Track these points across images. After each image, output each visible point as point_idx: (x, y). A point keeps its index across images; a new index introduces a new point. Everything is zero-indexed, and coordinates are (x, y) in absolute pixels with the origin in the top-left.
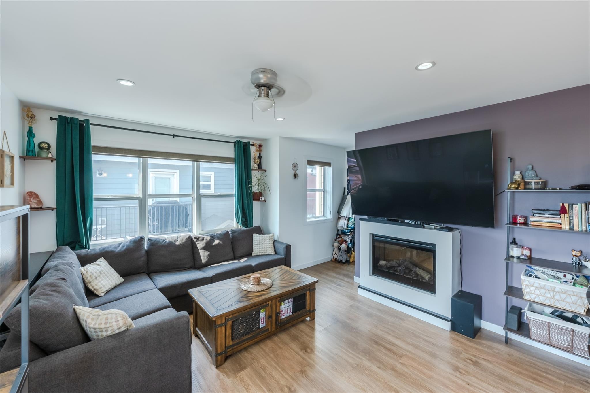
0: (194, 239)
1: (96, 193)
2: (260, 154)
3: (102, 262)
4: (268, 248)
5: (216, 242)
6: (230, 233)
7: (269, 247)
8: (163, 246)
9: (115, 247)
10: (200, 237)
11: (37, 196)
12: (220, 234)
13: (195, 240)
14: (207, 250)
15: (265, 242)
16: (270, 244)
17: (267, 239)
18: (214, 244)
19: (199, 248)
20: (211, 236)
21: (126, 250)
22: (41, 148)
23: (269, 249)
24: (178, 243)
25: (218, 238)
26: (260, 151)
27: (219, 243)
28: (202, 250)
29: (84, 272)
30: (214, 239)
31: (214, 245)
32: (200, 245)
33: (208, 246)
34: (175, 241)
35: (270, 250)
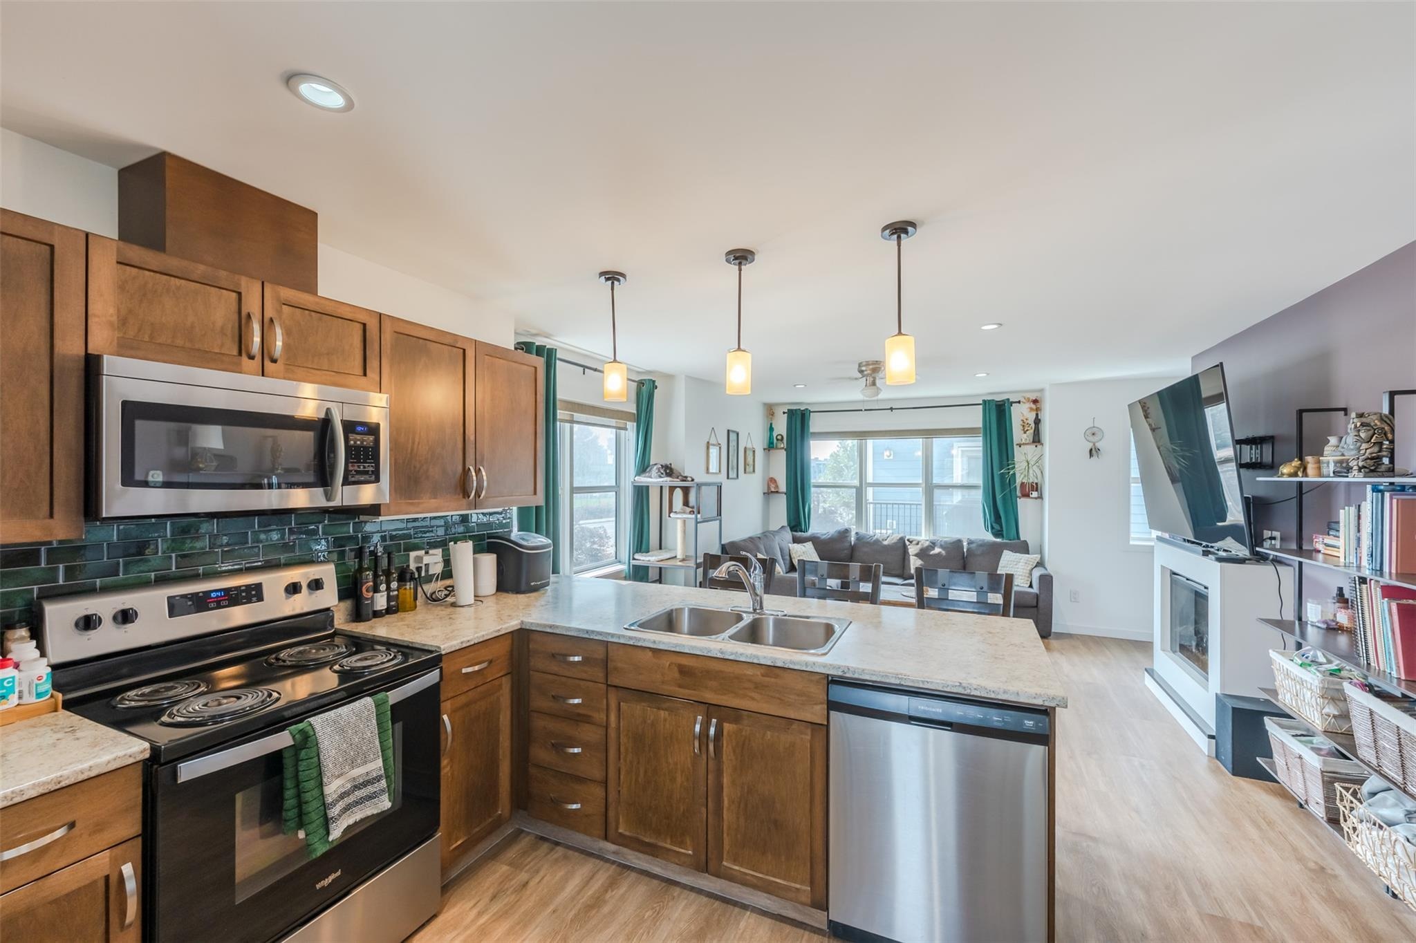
0: (906, 541)
1: (813, 481)
2: (1037, 415)
3: (809, 545)
4: (1019, 575)
5: (937, 550)
6: (965, 544)
7: (1021, 574)
8: (868, 543)
9: (822, 535)
10: (915, 540)
11: (775, 481)
12: (946, 542)
13: (907, 543)
14: (920, 559)
15: (1016, 565)
16: (1023, 569)
17: (1022, 561)
18: (932, 553)
19: (910, 554)
20: (931, 542)
21: (829, 538)
22: (777, 440)
23: (1020, 577)
24: (886, 543)
25: (941, 547)
26: (1037, 409)
27: (940, 553)
28: (914, 557)
29: (791, 548)
30: (935, 546)
31: (931, 555)
32: (912, 550)
33: (922, 554)
34: (883, 540)
35: (1021, 579)
